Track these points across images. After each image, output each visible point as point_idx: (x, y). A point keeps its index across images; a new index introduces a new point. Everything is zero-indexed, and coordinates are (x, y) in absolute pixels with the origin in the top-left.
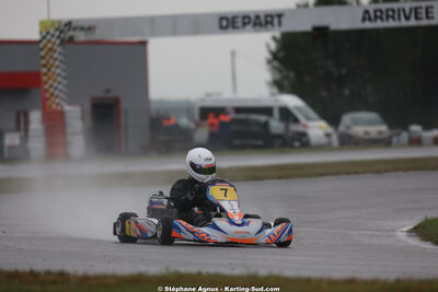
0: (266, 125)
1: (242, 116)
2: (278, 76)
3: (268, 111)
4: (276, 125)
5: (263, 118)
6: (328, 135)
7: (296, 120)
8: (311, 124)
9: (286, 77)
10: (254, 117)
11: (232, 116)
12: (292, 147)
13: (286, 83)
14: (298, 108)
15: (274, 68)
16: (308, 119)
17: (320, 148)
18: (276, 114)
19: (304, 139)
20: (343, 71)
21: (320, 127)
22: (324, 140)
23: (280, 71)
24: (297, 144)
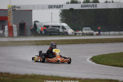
0: (58, 30)
1: (53, 28)
2: (62, 18)
3: (59, 27)
4: (61, 30)
5: (58, 28)
6: (73, 32)
7: (65, 29)
8: (68, 30)
9: (64, 19)
10: (56, 28)
11: (51, 28)
12: (64, 35)
13: (63, 20)
14: (66, 26)
15: (61, 16)
16: (68, 29)
17: (71, 35)
18: (61, 27)
19: (67, 33)
20: (76, 18)
21: (71, 31)
22: (72, 34)
23: (62, 17)
24: (65, 34)
